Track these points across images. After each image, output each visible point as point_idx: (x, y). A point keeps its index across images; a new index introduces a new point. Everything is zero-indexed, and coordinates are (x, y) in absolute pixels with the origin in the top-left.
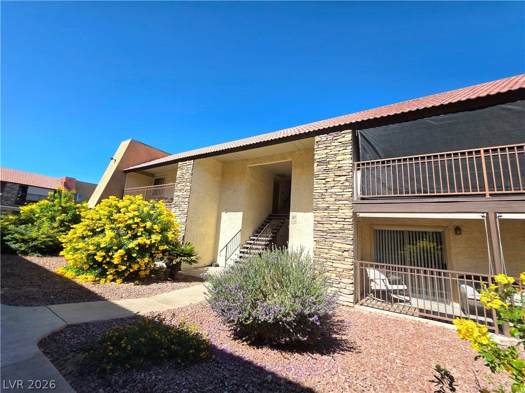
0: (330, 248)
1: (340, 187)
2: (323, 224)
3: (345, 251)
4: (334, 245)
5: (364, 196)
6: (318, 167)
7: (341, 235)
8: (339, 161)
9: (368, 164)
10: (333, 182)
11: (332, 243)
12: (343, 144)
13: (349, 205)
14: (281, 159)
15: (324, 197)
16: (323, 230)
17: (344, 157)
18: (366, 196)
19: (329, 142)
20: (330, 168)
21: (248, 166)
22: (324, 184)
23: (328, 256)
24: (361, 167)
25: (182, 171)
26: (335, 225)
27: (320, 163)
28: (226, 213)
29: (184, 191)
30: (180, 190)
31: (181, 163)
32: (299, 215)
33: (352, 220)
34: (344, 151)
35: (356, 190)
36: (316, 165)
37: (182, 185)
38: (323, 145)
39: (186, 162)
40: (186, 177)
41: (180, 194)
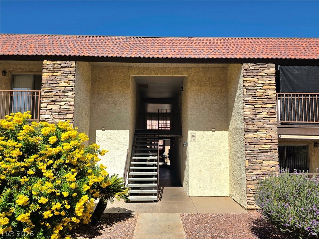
0: (261, 165)
1: (267, 113)
2: (253, 145)
3: (273, 166)
4: (264, 162)
5: (284, 122)
6: (247, 93)
7: (269, 153)
8: (265, 90)
9: (286, 95)
10: (261, 108)
11: (262, 161)
12: (268, 75)
13: (275, 129)
14: (176, 73)
15: (254, 121)
16: (254, 150)
17: (270, 87)
18: (286, 122)
19: (257, 71)
20: (258, 96)
21: (131, 75)
22: (253, 109)
23: (260, 172)
24: (281, 97)
25: (51, 74)
26: (264, 146)
27: (249, 90)
28: (103, 130)
29: (63, 104)
30: (52, 101)
31: (48, 62)
32: (199, 134)
33: (277, 141)
34: (269, 82)
35: (278, 116)
36: (245, 90)
37: (57, 94)
38: (251, 74)
39: (59, 63)
40: (63, 84)
41: (54, 107)
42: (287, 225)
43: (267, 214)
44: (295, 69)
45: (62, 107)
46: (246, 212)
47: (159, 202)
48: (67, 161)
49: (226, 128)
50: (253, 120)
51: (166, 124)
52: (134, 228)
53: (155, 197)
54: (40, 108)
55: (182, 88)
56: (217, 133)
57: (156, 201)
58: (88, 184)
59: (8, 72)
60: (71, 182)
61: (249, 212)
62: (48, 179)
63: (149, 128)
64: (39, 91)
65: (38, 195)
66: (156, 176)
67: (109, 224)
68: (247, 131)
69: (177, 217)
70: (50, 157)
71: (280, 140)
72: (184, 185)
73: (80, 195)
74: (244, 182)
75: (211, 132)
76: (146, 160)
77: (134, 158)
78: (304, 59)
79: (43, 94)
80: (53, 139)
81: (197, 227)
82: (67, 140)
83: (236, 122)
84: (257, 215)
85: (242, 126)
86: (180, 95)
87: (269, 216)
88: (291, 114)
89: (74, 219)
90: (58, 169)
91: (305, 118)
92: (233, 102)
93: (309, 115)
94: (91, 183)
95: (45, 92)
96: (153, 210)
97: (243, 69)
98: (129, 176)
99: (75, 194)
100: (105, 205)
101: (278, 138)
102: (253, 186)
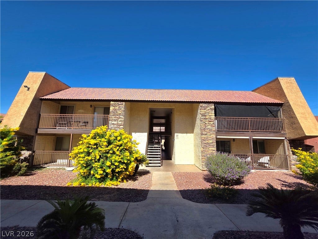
0: (208, 150)
1: (211, 126)
2: (205, 140)
3: (214, 150)
4: (210, 148)
5: (218, 130)
7: (212, 144)
8: (210, 116)
9: (219, 118)
10: (208, 124)
12: (211, 109)
13: (214, 133)
16: (205, 143)
17: (212, 114)
19: (206, 107)
20: (207, 118)
21: (149, 107)
22: (205, 124)
23: (208, 153)
24: (217, 119)
25: (114, 108)
26: (210, 141)
27: (202, 115)
28: (135, 133)
29: (119, 121)
30: (114, 120)
31: (113, 102)
32: (180, 135)
33: (215, 139)
34: (211, 112)
35: (216, 127)
36: (201, 116)
37: (116, 117)
38: (203, 108)
39: (118, 103)
40: (119, 112)
41: (115, 122)
42: (218, 175)
43: (210, 171)
44: (223, 106)
45: (118, 122)
46: (202, 171)
47: (161, 167)
48: (125, 148)
49: (193, 132)
50: (204, 129)
51: (163, 129)
52: (151, 178)
53: (160, 165)
54: (109, 123)
55: (172, 112)
56: (188, 134)
57: (160, 166)
58: (133, 157)
59: (93, 106)
60: (127, 156)
61: (203, 171)
62: (117, 155)
63: (154, 131)
64: (108, 115)
65: (114, 162)
66: (160, 155)
67: (140, 176)
68: (202, 134)
69: (170, 174)
70: (118, 146)
71: (217, 138)
72: (172, 159)
73: (131, 162)
74: (201, 157)
75: (185, 134)
76: (152, 147)
77: (149, 146)
78: (227, 102)
79: (110, 116)
80: (119, 138)
81: (180, 178)
82: (125, 139)
83: (197, 130)
84: (206, 173)
85: (199, 132)
86: (171, 115)
87: (211, 172)
88: (221, 126)
89: (128, 173)
90: (121, 151)
91: (228, 128)
92: (196, 121)
93: (230, 127)
94: (135, 157)
95: (111, 116)
96: (159, 170)
97: (200, 106)
98: (147, 155)
99: (129, 161)
100: (139, 167)
101: (216, 137)
102: (204, 160)
